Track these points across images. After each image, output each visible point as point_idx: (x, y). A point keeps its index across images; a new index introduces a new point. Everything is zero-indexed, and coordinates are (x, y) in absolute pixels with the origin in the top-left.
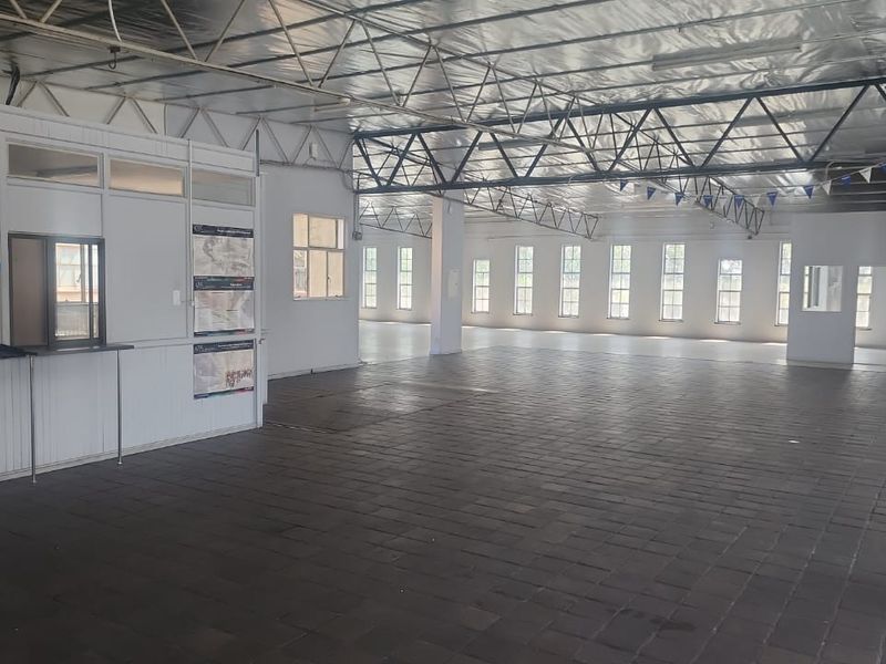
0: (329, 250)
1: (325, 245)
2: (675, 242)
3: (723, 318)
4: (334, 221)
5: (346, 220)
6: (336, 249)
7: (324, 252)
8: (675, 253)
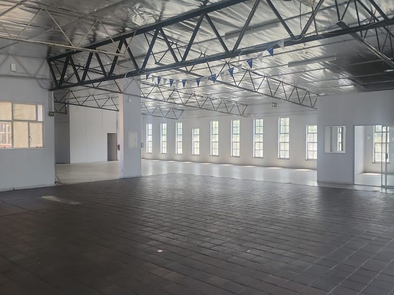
0: (29, 121)
1: (26, 119)
2: (285, 117)
3: (310, 157)
4: (35, 106)
5: (43, 104)
6: (36, 121)
7: (26, 123)
8: (285, 123)
